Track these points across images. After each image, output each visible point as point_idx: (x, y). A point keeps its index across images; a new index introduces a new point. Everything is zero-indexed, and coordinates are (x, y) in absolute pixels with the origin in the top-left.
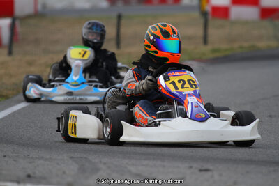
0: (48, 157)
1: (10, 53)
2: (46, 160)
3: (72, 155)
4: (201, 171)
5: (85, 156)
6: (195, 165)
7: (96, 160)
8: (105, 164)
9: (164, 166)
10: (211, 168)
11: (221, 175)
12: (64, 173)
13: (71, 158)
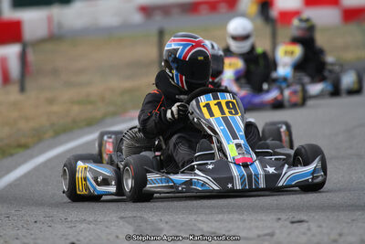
0: (91, 219)
1: (22, 89)
2: (89, 223)
3: (122, 215)
4: (293, 222)
5: (139, 214)
6: (283, 216)
7: (155, 219)
8: (167, 223)
9: (244, 221)
10: (305, 218)
11: (320, 226)
12: (117, 237)
13: (122, 218)
